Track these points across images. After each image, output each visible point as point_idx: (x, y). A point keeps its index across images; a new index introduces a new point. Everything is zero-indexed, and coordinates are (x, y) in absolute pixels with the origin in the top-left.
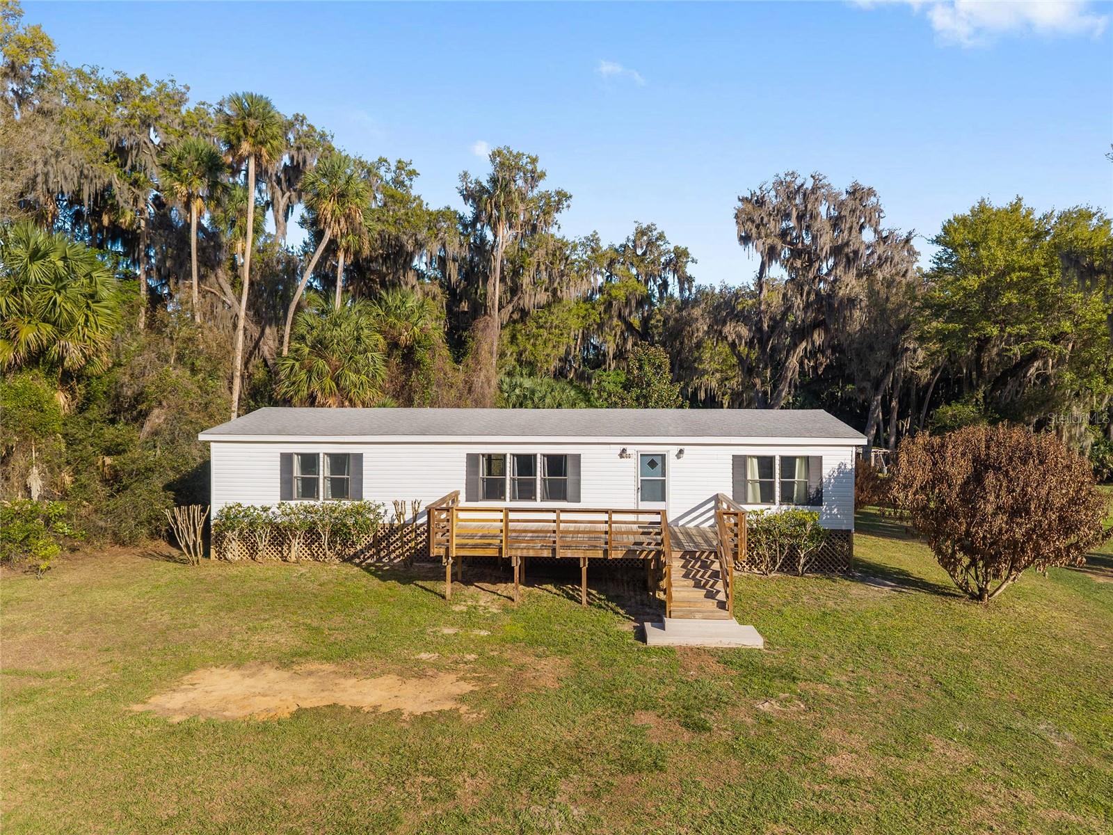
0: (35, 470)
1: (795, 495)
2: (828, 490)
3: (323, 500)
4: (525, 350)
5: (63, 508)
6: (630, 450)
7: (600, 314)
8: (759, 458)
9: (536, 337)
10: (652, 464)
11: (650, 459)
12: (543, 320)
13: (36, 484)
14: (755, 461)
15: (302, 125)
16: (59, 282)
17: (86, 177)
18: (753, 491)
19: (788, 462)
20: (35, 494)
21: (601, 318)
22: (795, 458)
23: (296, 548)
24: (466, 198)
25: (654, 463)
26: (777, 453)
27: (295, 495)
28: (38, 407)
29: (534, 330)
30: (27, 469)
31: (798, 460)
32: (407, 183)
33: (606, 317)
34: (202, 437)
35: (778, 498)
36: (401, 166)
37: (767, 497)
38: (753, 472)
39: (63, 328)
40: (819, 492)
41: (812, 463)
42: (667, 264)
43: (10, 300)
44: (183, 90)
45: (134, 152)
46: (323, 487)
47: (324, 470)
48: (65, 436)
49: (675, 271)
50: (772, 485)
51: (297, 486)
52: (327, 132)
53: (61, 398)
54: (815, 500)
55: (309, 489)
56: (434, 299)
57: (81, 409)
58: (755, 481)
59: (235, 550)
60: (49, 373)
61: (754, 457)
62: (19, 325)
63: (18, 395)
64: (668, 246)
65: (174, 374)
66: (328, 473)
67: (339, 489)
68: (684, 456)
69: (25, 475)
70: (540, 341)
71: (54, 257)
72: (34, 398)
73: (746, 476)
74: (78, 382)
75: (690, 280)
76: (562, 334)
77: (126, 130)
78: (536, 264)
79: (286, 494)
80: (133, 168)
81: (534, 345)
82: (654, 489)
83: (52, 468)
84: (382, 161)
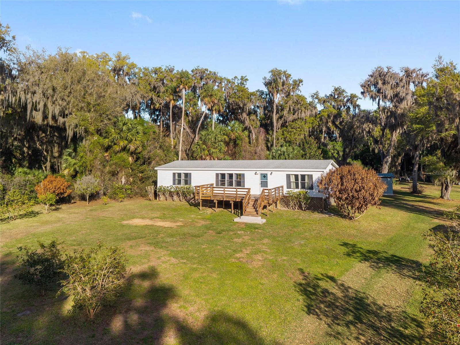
0: (123, 177)
1: (306, 186)
2: (315, 185)
3: (182, 184)
4: (287, 137)
5: (130, 187)
6: (258, 172)
7: (318, 122)
8: (295, 175)
9: (291, 132)
10: (265, 177)
11: (263, 175)
12: (293, 126)
13: (123, 180)
14: (294, 176)
15: (207, 72)
16: (129, 130)
17: (145, 97)
18: (293, 185)
19: (303, 177)
20: (123, 183)
21: (319, 123)
22: (305, 175)
23: (175, 197)
24: (266, 85)
25: (265, 176)
26: (299, 173)
27: (176, 184)
28: (124, 161)
29: (290, 129)
30: (122, 177)
31: (306, 176)
32: (245, 83)
33: (321, 123)
34: (155, 169)
35: (300, 187)
36: (242, 78)
37: (297, 187)
38: (293, 179)
39: (130, 141)
40: (312, 185)
41: (310, 177)
42: (348, 101)
43: (118, 136)
44: (173, 67)
45: (158, 88)
46: (183, 182)
47: (183, 177)
48: (131, 168)
49: (351, 103)
50: (298, 183)
51: (176, 182)
52: (216, 72)
53: (130, 159)
54: (311, 188)
55: (179, 183)
56: (254, 121)
57: (136, 161)
58: (294, 182)
59: (162, 198)
60: (128, 153)
61: (293, 175)
62: (120, 141)
63: (119, 158)
64: (348, 94)
65: (158, 151)
66: (184, 178)
67: (186, 182)
68: (272, 174)
69: (121, 178)
70: (292, 133)
71: (129, 124)
72: (123, 159)
73: (290, 180)
74: (135, 155)
75: (358, 106)
76: (301, 130)
77: (156, 82)
78: (289, 107)
79: (174, 184)
80: (158, 92)
81: (290, 135)
82: (264, 184)
83: (128, 176)
84: (236, 77)
